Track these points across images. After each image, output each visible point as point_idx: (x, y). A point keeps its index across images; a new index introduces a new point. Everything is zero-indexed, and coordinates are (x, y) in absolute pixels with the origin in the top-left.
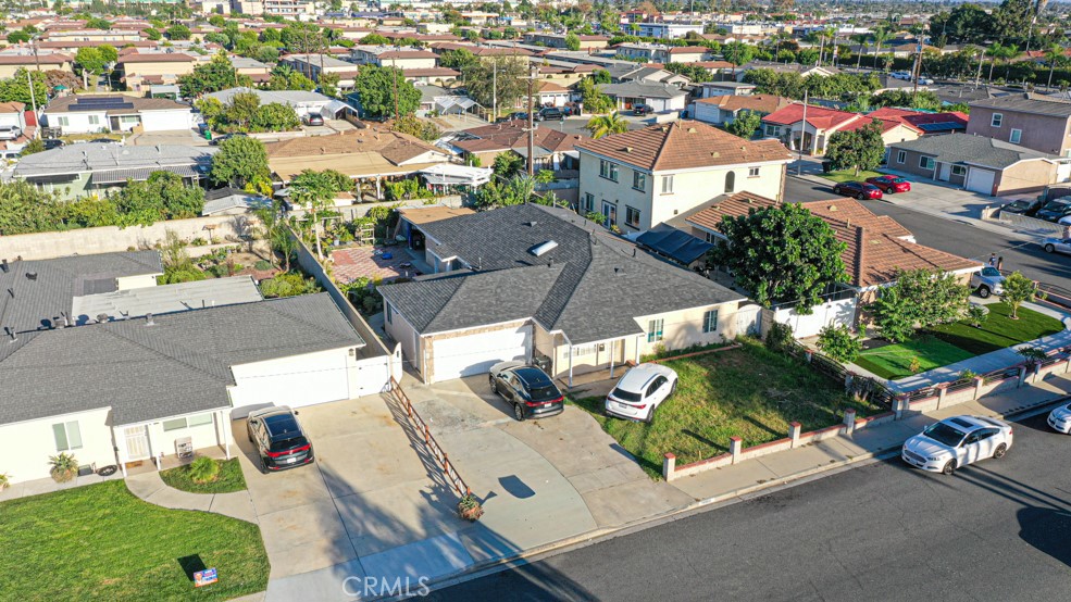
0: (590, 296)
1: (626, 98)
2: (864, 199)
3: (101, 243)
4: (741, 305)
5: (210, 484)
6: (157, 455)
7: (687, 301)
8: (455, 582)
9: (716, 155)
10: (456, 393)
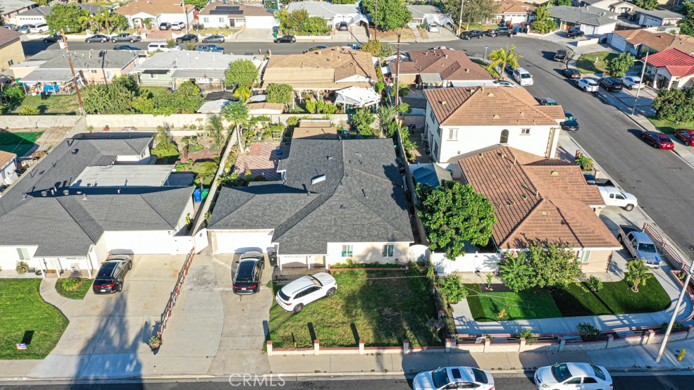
0: (313, 222)
1: (568, 22)
2: (657, 148)
3: (145, 122)
4: (411, 245)
5: (70, 292)
6: (64, 268)
7: (371, 236)
8: (118, 382)
9: (497, 117)
10: (222, 263)
